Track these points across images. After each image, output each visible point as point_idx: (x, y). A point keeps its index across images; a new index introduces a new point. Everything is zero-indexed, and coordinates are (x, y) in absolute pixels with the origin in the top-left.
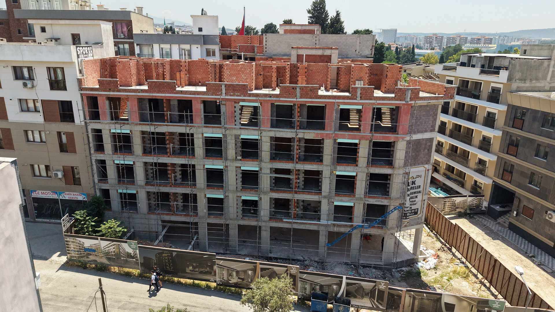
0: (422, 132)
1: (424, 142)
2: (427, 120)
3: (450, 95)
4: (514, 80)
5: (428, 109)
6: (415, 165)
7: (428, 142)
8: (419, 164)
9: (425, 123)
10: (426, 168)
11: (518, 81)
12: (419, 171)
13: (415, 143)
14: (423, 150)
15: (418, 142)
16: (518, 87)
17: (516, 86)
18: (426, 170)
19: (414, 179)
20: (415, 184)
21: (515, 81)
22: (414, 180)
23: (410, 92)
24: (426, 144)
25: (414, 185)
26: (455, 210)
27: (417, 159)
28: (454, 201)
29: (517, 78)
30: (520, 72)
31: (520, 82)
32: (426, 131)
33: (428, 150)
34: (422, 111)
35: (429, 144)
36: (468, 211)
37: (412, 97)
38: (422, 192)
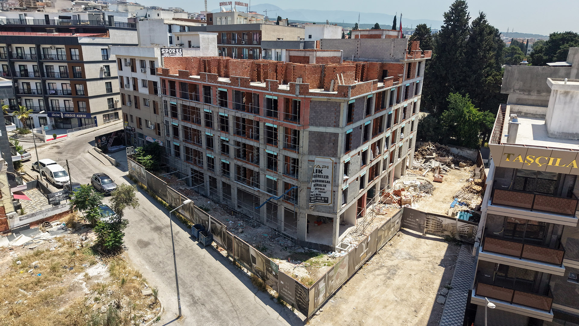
0: (324, 126)
1: (328, 135)
2: (329, 115)
3: (343, 93)
4: (512, 90)
5: (329, 105)
6: (320, 155)
7: (332, 136)
8: (324, 156)
9: (327, 118)
10: (333, 161)
11: (518, 91)
12: (325, 162)
13: (318, 135)
14: (327, 143)
15: (321, 134)
16: (519, 99)
17: (515, 98)
18: (333, 163)
19: (320, 167)
20: (322, 173)
21: (514, 91)
22: (320, 169)
23: (298, 87)
24: (330, 138)
25: (320, 174)
26: (442, 232)
27: (322, 150)
28: (440, 221)
29: (517, 87)
30: (521, 81)
31: (522, 93)
32: (329, 126)
33: (333, 144)
34: (322, 106)
35: (333, 138)
36: (458, 238)
37: (302, 91)
38: (331, 182)
